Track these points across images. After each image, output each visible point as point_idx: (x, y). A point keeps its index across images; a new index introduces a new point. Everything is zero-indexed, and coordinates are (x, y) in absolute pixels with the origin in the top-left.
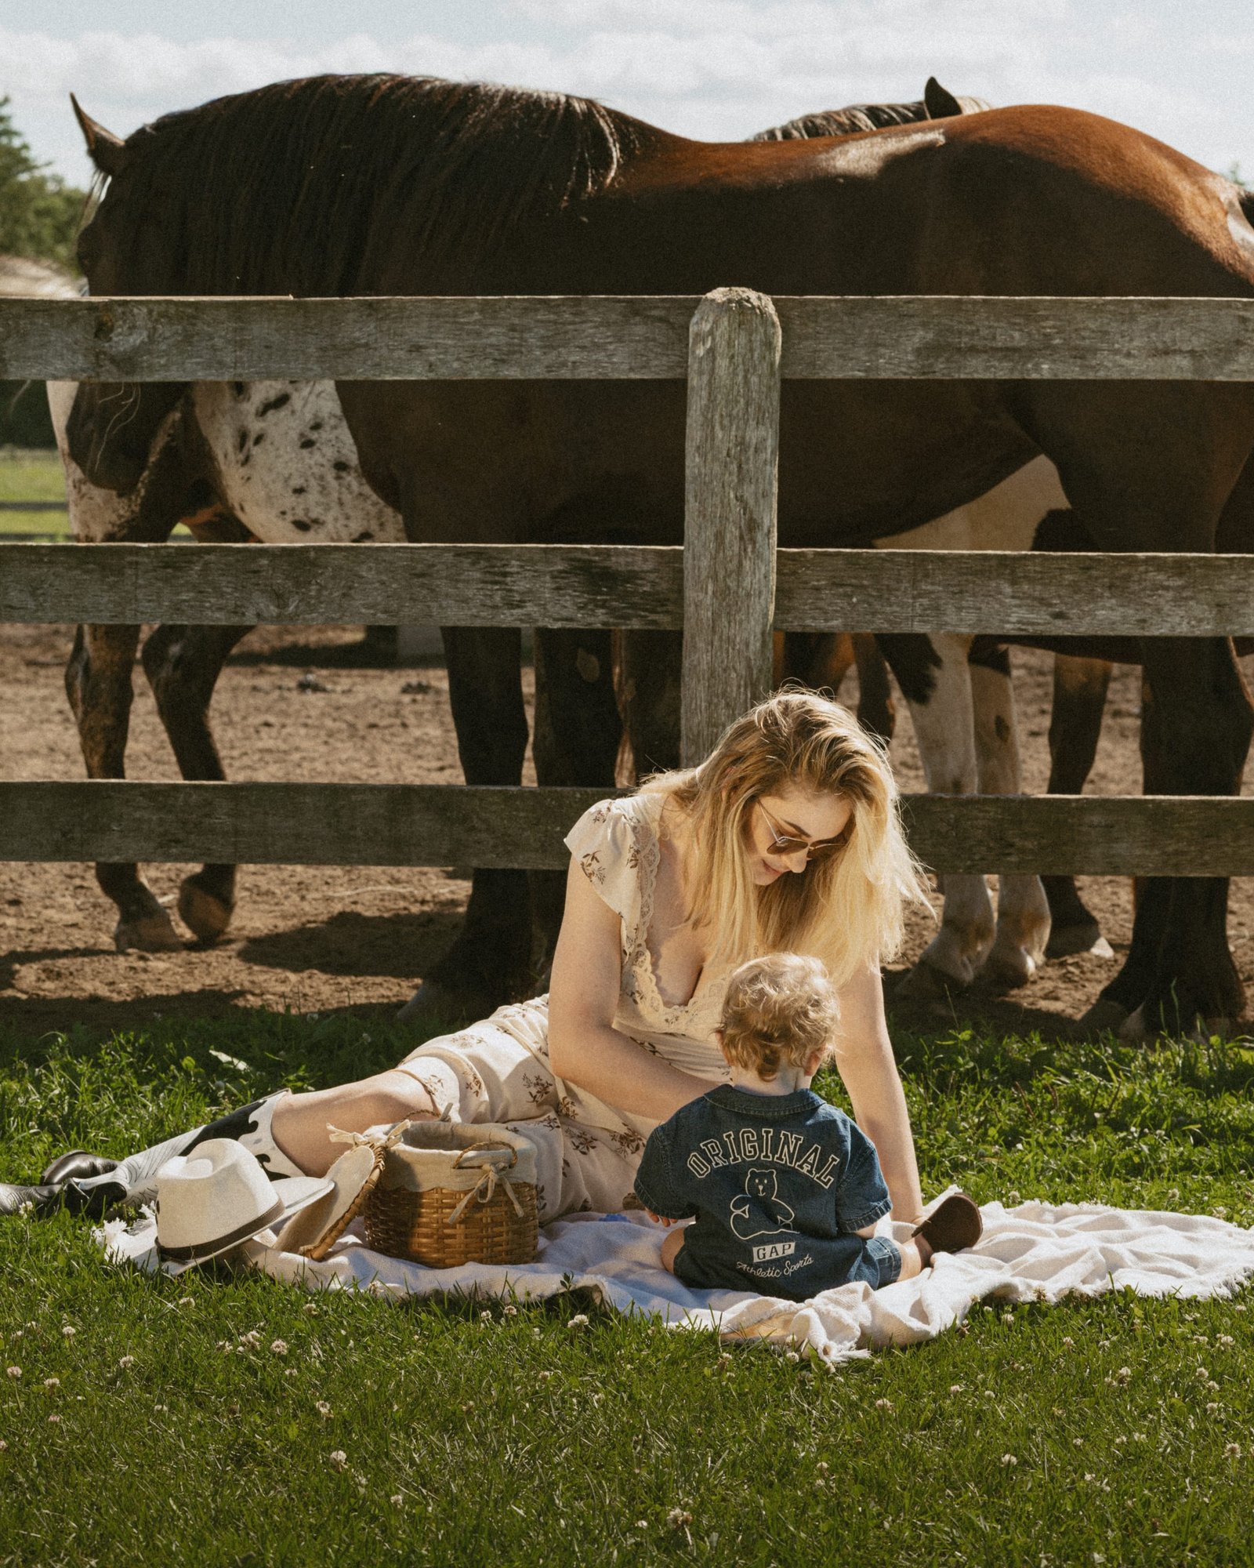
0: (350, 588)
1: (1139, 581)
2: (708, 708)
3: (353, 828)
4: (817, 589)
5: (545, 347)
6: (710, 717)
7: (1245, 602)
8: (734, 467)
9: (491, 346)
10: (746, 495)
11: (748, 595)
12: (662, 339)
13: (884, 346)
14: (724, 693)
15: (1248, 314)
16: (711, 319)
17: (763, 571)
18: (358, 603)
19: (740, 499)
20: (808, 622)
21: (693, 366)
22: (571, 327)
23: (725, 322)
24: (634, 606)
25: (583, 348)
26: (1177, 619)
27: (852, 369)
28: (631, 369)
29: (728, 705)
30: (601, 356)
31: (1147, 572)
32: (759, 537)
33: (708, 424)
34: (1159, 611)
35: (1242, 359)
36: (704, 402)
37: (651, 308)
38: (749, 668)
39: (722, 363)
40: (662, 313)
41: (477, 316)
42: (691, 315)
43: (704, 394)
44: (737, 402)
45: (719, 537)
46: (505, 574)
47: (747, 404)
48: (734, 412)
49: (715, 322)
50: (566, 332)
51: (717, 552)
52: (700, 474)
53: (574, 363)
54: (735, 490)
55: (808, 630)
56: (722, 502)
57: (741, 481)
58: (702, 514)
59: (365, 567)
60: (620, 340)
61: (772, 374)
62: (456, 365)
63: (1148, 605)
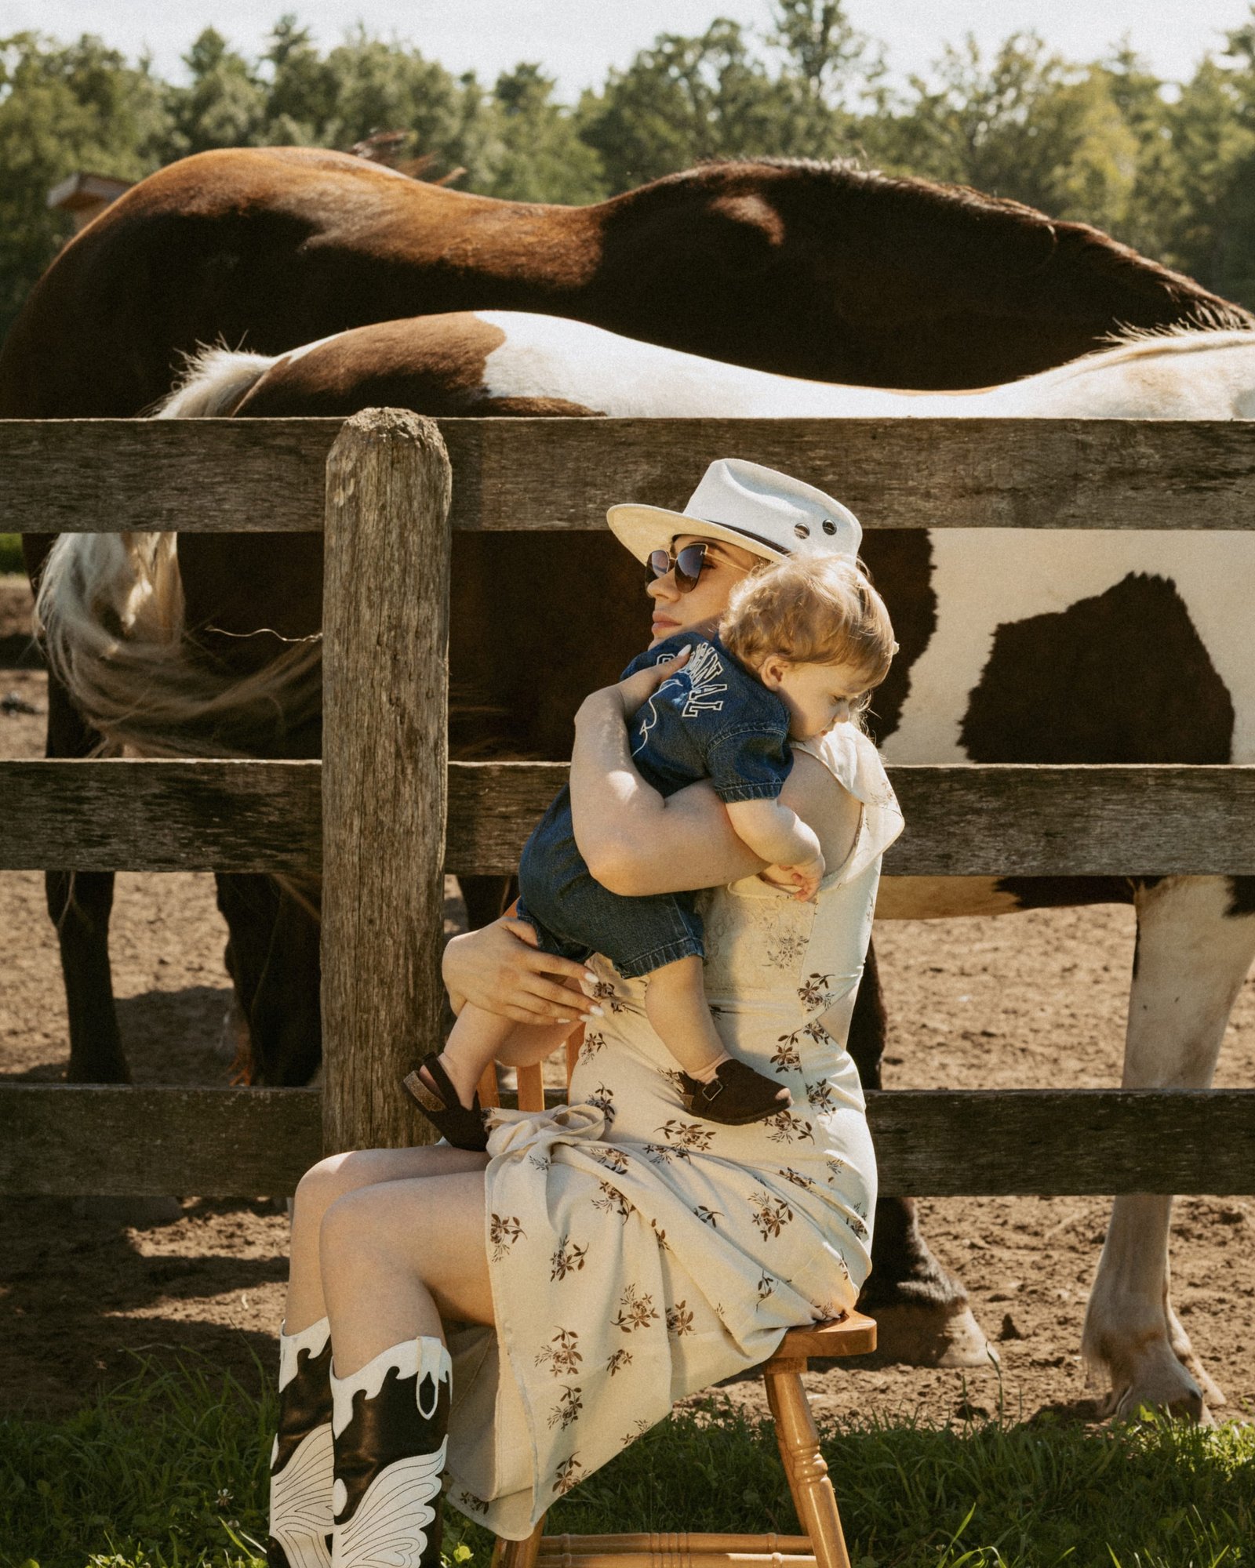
1: (941, 803)
2: (355, 986)
4: (505, 817)
5: (130, 489)
6: (358, 998)
7: (1084, 830)
8: (386, 660)
9: (57, 487)
10: (403, 696)
11: (408, 833)
12: (290, 477)
13: (594, 485)
14: (377, 968)
15: (1090, 439)
16: (354, 455)
17: (428, 798)
19: (395, 702)
20: (495, 862)
21: (331, 520)
22: (165, 461)
23: (372, 460)
24: (256, 842)
25: (182, 490)
26: (993, 854)
27: (551, 518)
28: (249, 519)
29: (382, 982)
30: (207, 501)
31: (951, 790)
32: (423, 753)
33: (352, 600)
34: (966, 841)
35: (1081, 500)
36: (346, 569)
37: (275, 435)
38: (410, 931)
39: (370, 517)
40: (292, 442)
41: (35, 446)
42: (329, 446)
43: (346, 558)
44: (390, 569)
45: (368, 754)
46: (81, 800)
47: (404, 571)
48: (387, 584)
49: (360, 460)
50: (159, 468)
51: (364, 774)
52: (341, 668)
53: (171, 510)
54: (389, 690)
55: (493, 872)
56: (371, 707)
57: (396, 677)
58: (345, 721)
60: (233, 480)
61: (439, 530)
63: (954, 834)
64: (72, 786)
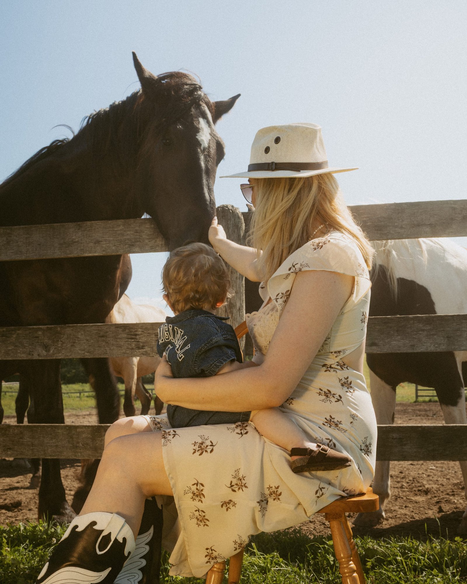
0: (74, 343)
1: (411, 328)
3: (78, 443)
7: (460, 335)
9: (128, 239)
15: (456, 206)
18: (77, 349)
26: (429, 344)
31: (414, 323)
34: (420, 341)
35: (454, 227)
41: (121, 227)
46: (136, 335)
59: (80, 334)
62: (114, 248)
63: (415, 338)
64: (133, 331)
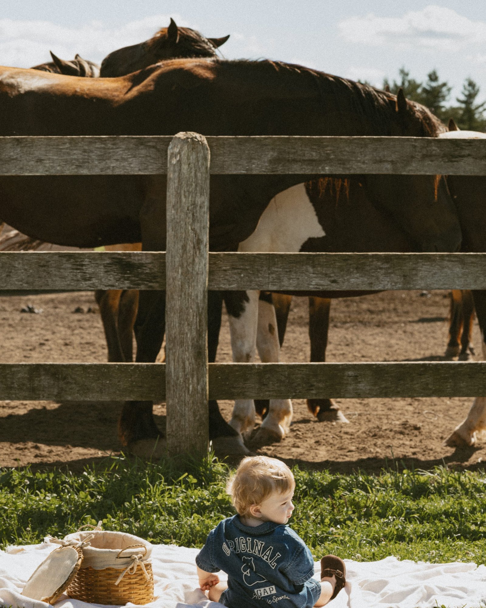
0: (10, 272)
1: (369, 265)
2: (179, 326)
3: (13, 383)
4: (225, 270)
5: (100, 160)
6: (180, 331)
7: (416, 275)
8: (190, 215)
9: (75, 159)
10: (196, 228)
11: (197, 274)
12: (153, 156)
13: (255, 159)
14: (187, 319)
15: (416, 144)
16: (179, 146)
17: (204, 262)
18: (14, 279)
19: (193, 230)
20: (222, 286)
21: (170, 169)
22: (111, 150)
23: (186, 148)
24: (142, 279)
25: (117, 160)
26: (386, 282)
27: (240, 170)
28: (140, 170)
29: (188, 325)
30: (125, 164)
31: (372, 262)
32: (202, 247)
33: (178, 195)
34: (378, 278)
35: (414, 165)
36: (176, 185)
37: (149, 142)
38: (198, 307)
39: (185, 167)
40: (154, 144)
41: (67, 145)
42: (168, 145)
43: (176, 181)
44: (192, 185)
45: (184, 247)
46: (83, 265)
47: (196, 186)
48: (191, 190)
49: (181, 148)
50: (109, 153)
51: (183, 254)
52: (174, 219)
53: (113, 167)
54: (191, 225)
55: (221, 289)
56: (185, 231)
57: (194, 221)
58: (175, 236)
59: (17, 263)
60: (135, 157)
61: (207, 172)
62: (58, 168)
63: (373, 276)
64: (79, 260)
